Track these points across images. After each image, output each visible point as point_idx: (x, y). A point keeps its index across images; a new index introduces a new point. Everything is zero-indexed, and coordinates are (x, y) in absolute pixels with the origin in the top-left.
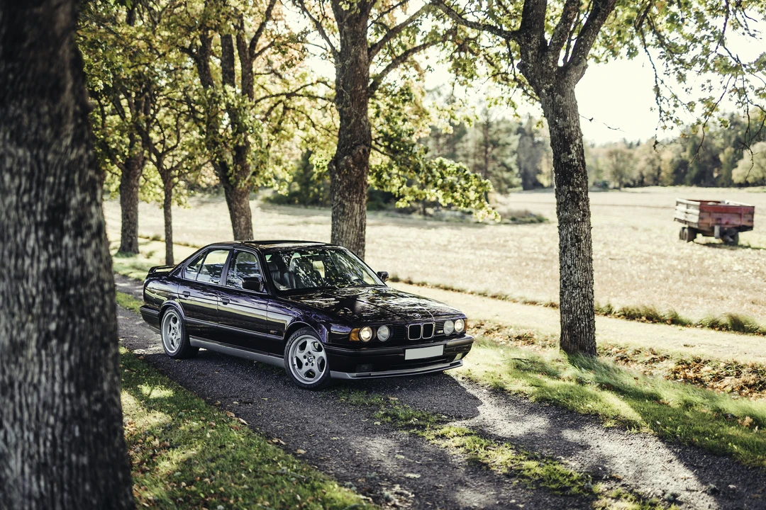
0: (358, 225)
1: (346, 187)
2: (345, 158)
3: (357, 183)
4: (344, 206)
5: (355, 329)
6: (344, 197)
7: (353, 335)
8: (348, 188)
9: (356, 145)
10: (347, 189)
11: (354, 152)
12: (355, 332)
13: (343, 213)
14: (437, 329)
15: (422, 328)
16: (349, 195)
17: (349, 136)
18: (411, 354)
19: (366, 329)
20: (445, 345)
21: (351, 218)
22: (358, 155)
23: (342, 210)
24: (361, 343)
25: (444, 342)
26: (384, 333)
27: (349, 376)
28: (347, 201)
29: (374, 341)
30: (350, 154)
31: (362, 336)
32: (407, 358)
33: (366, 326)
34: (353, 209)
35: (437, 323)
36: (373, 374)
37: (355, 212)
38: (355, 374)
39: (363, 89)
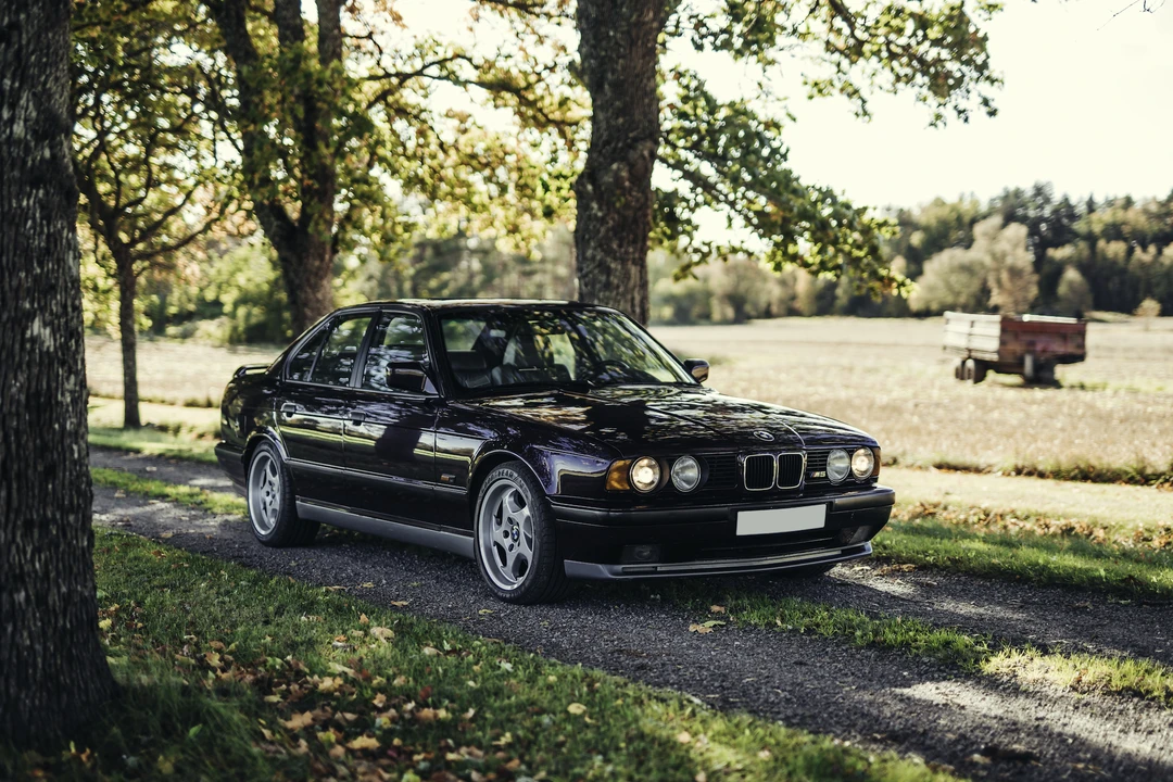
0: (638, 310)
1: (613, 228)
2: (615, 166)
3: (635, 221)
4: (608, 271)
5: (620, 463)
6: (609, 252)
7: (615, 475)
8: (617, 231)
9: (635, 140)
10: (615, 234)
11: (633, 155)
12: (618, 469)
13: (607, 286)
14: (812, 467)
15: (776, 464)
16: (620, 246)
17: (621, 120)
18: (750, 523)
19: (645, 462)
20: (830, 506)
21: (623, 295)
22: (640, 162)
23: (603, 278)
24: (632, 495)
25: (828, 497)
26: (688, 472)
27: (604, 571)
28: (615, 259)
29: (664, 491)
30: (623, 159)
31: (636, 479)
32: (741, 531)
33: (646, 455)
34: (627, 276)
35: (810, 455)
36: (661, 568)
37: (632, 283)
38: (619, 568)
39: (654, 20)
